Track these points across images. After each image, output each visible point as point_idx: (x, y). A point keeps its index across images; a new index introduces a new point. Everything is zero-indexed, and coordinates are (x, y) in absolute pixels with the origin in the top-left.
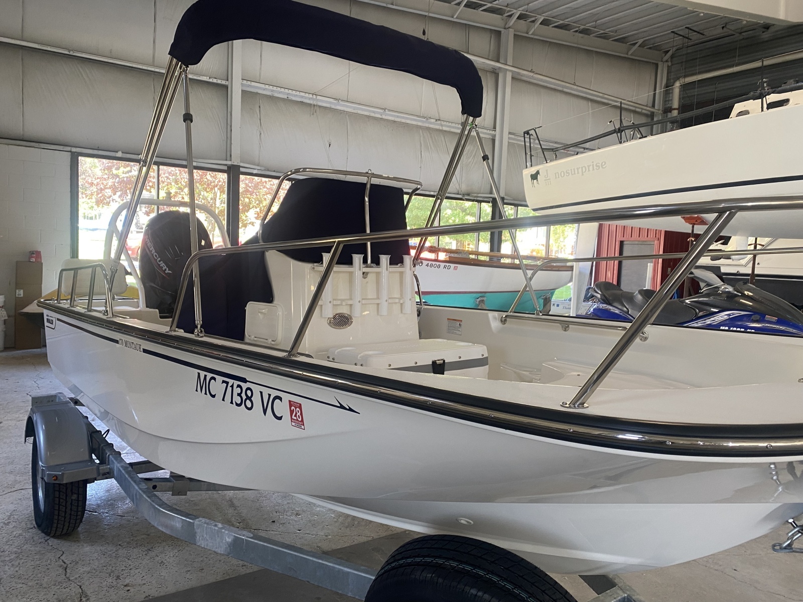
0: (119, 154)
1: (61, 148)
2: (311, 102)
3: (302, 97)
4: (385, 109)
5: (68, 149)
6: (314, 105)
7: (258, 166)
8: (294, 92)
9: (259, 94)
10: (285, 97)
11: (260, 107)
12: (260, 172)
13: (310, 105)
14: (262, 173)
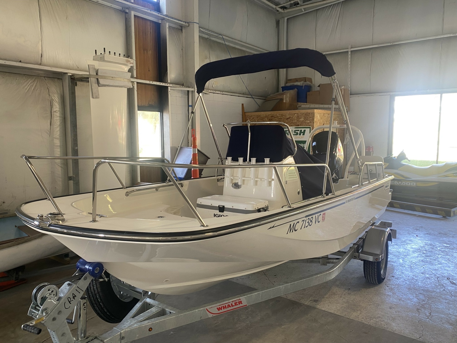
1: (385, 94)
5: (389, 94)
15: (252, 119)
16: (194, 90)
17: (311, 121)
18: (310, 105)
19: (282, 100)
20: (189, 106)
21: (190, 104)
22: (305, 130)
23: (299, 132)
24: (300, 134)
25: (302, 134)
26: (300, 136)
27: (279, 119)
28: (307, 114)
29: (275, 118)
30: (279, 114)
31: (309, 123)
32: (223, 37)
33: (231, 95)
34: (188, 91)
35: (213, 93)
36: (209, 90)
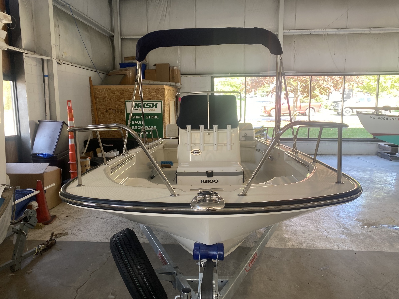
0: (229, 75)
1: (208, 75)
2: (322, 33)
3: (318, 32)
4: (370, 28)
5: (210, 75)
6: (325, 34)
7: (294, 71)
8: (313, 30)
9: (295, 35)
10: (309, 33)
11: (295, 41)
12: (293, 74)
13: (323, 35)
14: (295, 74)
15: (101, 93)
16: (51, 59)
17: (162, 96)
18: (149, 82)
19: (126, 75)
20: (44, 76)
21: (46, 73)
22: (157, 103)
23: (151, 105)
24: (152, 107)
25: (154, 107)
26: (152, 109)
27: (130, 93)
28: (158, 90)
29: (126, 91)
30: (131, 89)
31: (160, 97)
32: (71, 7)
33: (80, 68)
34: (43, 60)
35: (65, 64)
36: (62, 61)
